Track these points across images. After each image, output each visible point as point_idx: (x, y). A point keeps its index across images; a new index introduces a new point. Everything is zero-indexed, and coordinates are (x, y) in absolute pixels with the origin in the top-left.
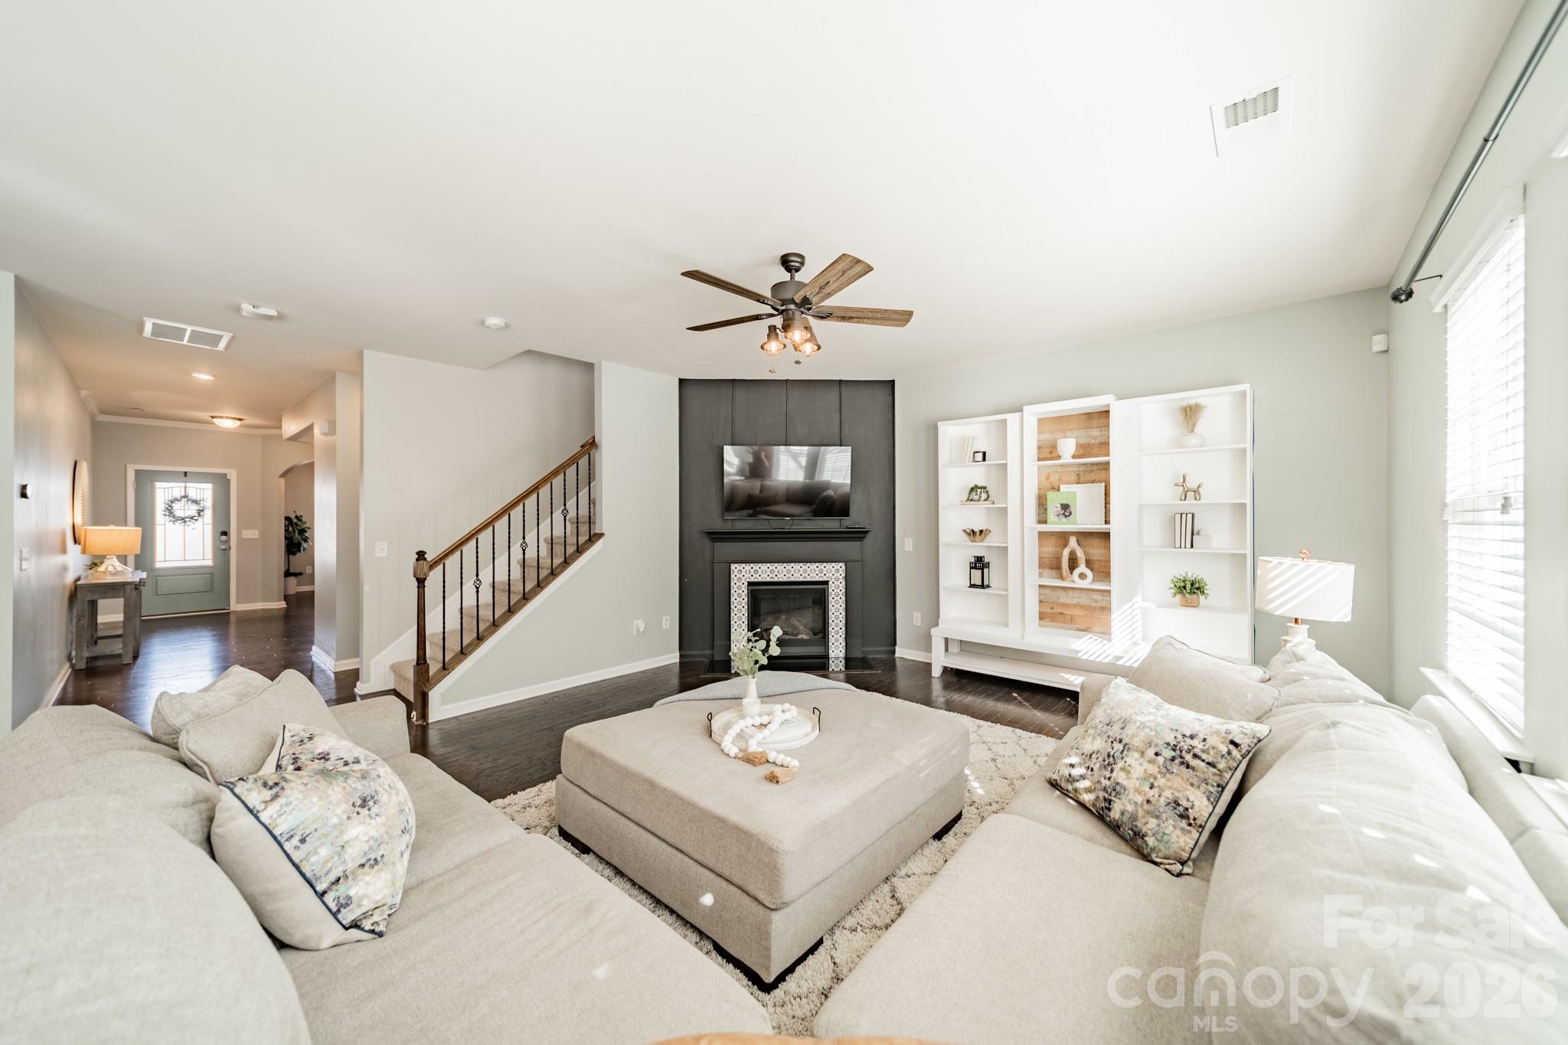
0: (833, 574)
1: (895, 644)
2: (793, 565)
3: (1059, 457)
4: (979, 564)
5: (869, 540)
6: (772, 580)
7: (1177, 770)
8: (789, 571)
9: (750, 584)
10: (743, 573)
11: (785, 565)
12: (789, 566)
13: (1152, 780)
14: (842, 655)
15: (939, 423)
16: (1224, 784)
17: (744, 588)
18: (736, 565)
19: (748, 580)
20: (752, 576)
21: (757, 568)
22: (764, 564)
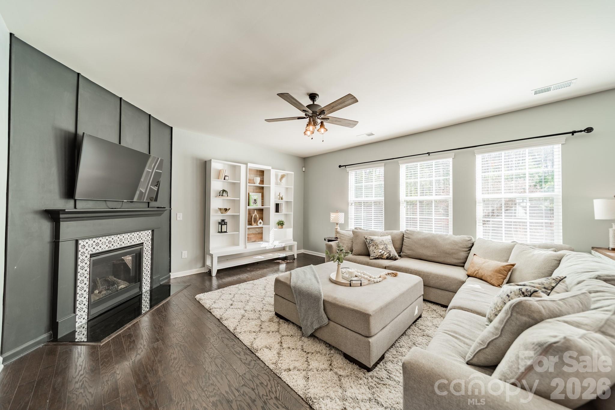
0: (146, 238)
1: (170, 272)
2: (123, 235)
3: (255, 183)
4: (223, 223)
6: (110, 249)
8: (121, 240)
9: (92, 256)
10: (87, 247)
11: (119, 236)
12: (121, 236)
14: (148, 289)
15: (212, 160)
17: (87, 260)
18: (80, 242)
19: (91, 253)
20: (94, 248)
21: (99, 241)
22: (104, 237)
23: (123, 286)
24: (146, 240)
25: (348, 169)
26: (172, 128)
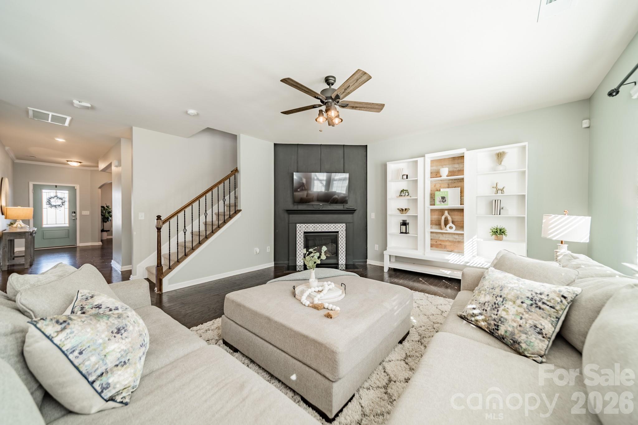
0: (341, 228)
1: (367, 258)
2: (323, 224)
3: (441, 176)
4: (404, 224)
5: (356, 213)
6: (314, 231)
7: (534, 310)
8: (321, 227)
9: (305, 233)
10: (302, 228)
11: (320, 224)
13: (521, 315)
14: (344, 263)
15: (387, 163)
16: (559, 317)
17: (302, 234)
18: (297, 224)
19: (304, 231)
20: (306, 229)
21: (308, 226)
22: (311, 224)
24: (341, 230)
26: (366, 146)
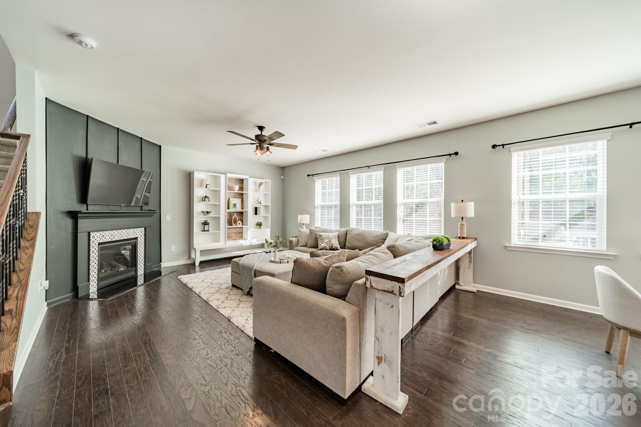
0: (139, 233)
1: (161, 262)
2: (122, 230)
3: (234, 190)
4: (205, 223)
6: (112, 240)
8: (120, 234)
9: (99, 244)
10: (96, 238)
11: (118, 231)
12: (120, 231)
14: (143, 273)
15: (195, 172)
17: (96, 247)
18: (91, 233)
19: (98, 242)
20: (101, 239)
21: (104, 234)
22: (107, 231)
23: (122, 269)
24: (140, 235)
25: (315, 178)
26: (160, 146)
